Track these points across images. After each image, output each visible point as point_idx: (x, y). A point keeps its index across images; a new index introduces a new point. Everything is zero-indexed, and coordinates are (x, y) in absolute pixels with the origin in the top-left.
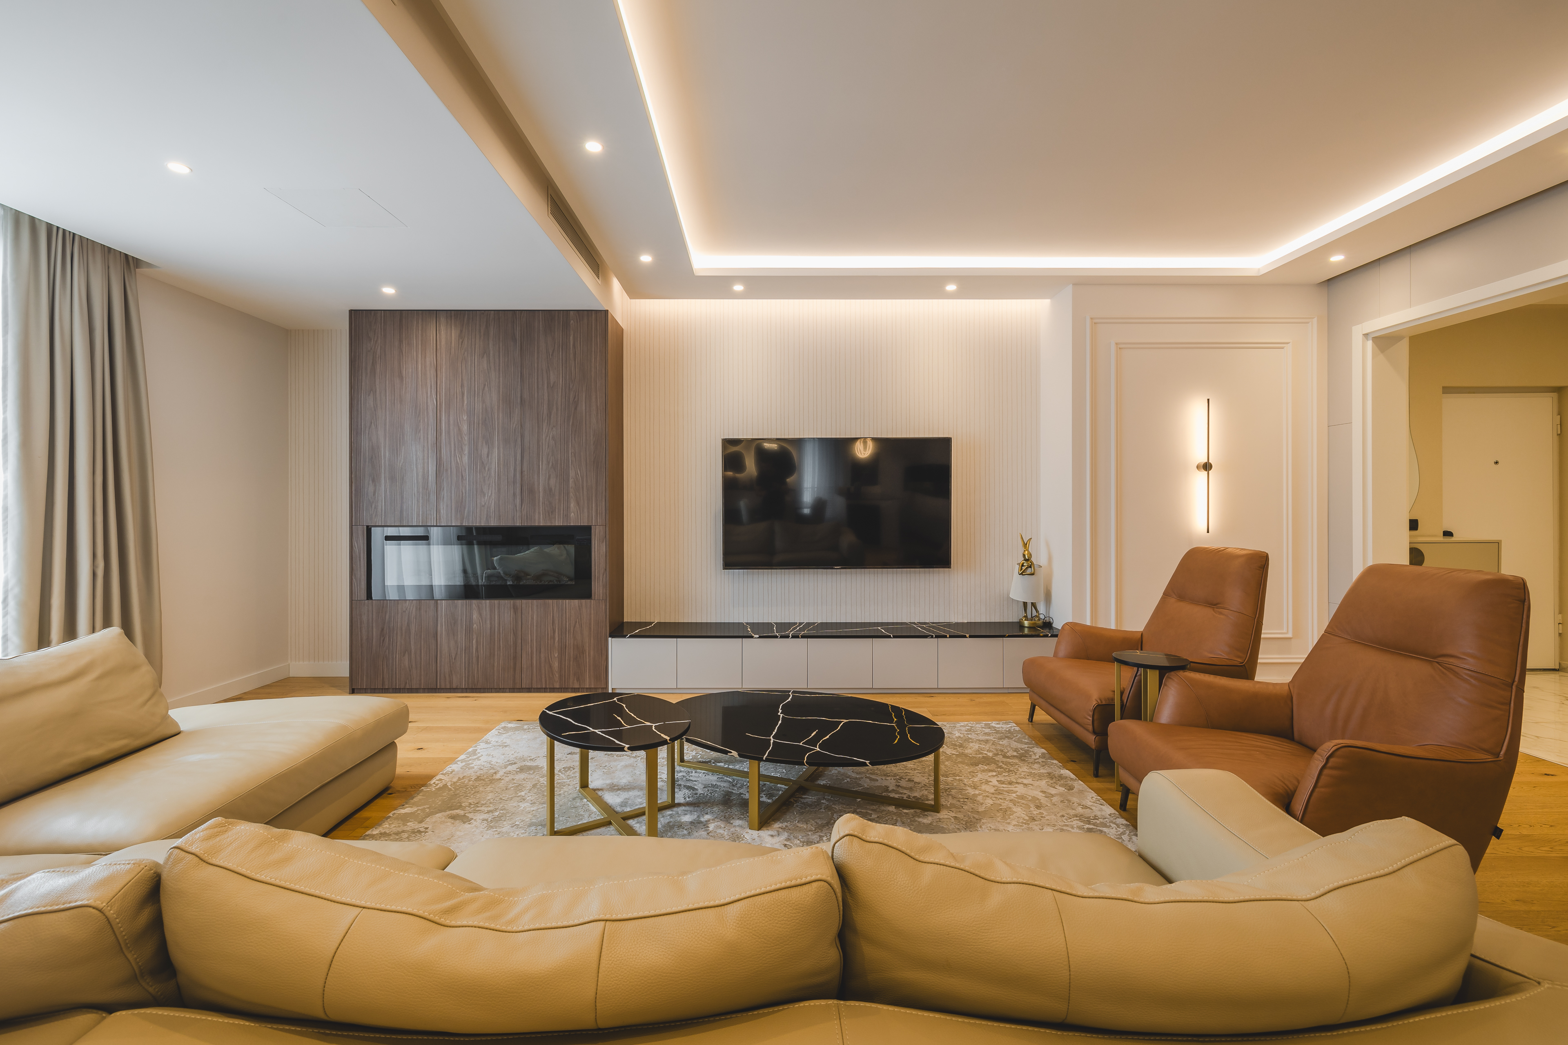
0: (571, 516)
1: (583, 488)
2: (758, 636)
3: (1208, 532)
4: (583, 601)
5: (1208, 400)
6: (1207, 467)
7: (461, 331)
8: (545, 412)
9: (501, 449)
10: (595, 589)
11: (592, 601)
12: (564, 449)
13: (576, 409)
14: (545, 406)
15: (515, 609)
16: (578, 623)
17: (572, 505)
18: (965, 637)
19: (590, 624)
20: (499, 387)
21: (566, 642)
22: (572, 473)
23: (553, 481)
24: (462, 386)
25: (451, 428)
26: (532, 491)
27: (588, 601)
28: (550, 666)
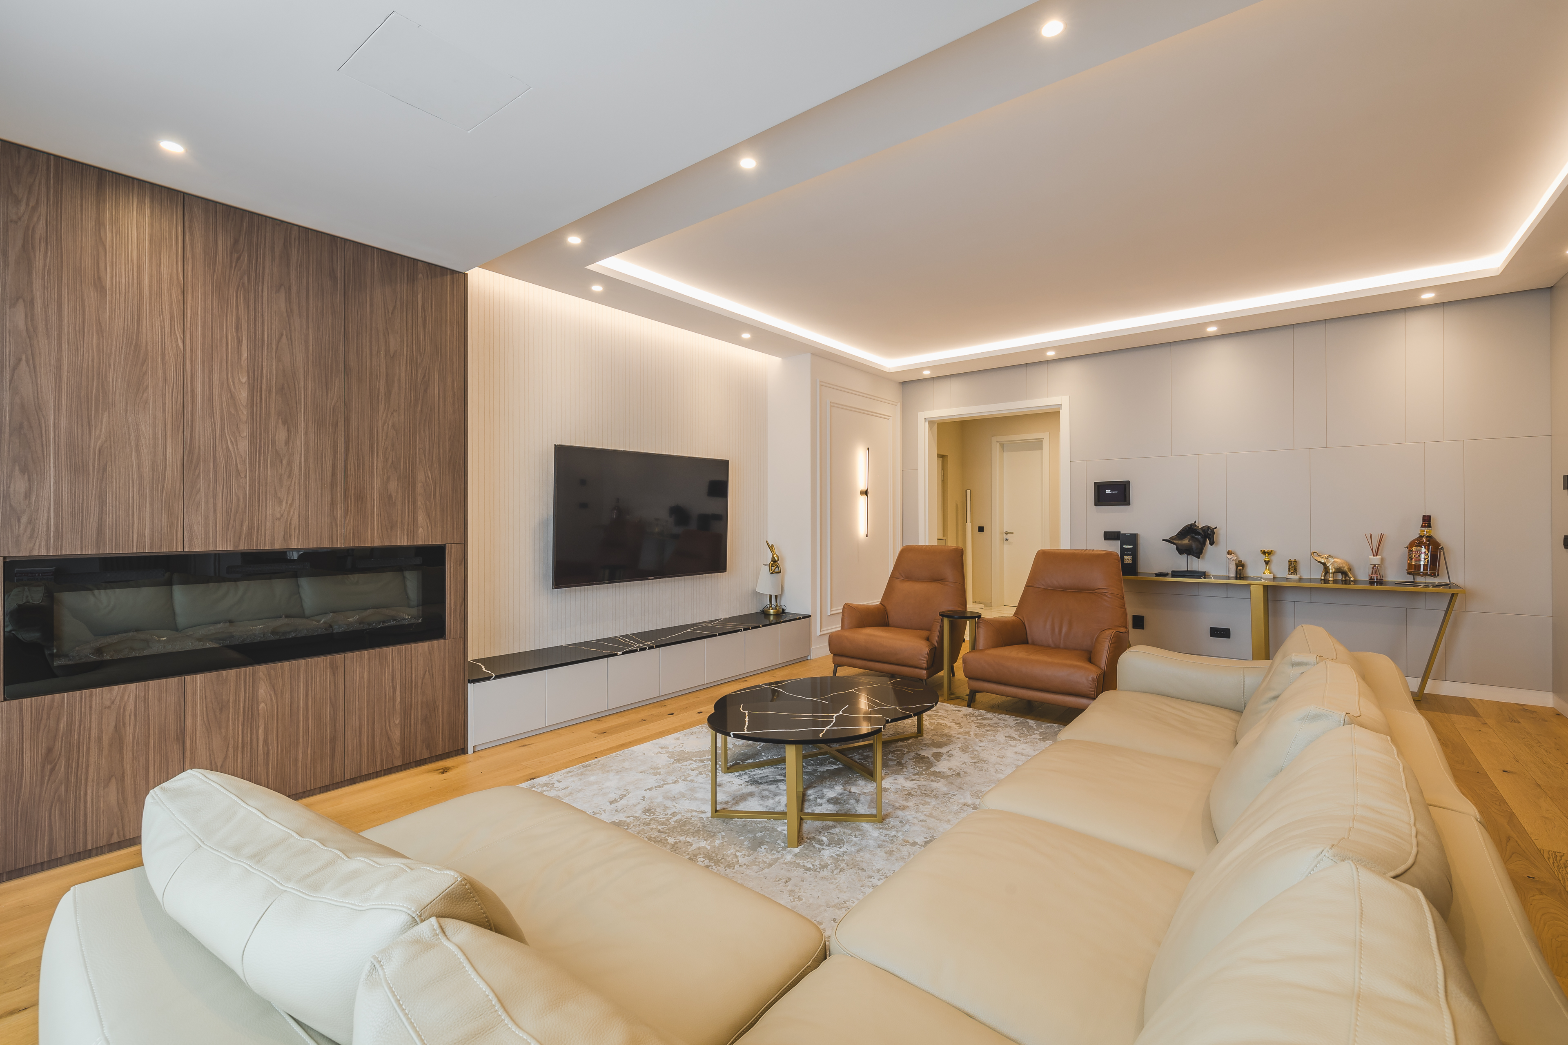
0: (419, 532)
1: (435, 495)
2: (621, 653)
3: (867, 536)
4: (435, 643)
5: (868, 448)
6: (866, 493)
7: (236, 241)
8: (382, 389)
9: (311, 435)
10: (450, 626)
11: (447, 641)
12: (410, 443)
13: (425, 391)
14: (383, 382)
15: (334, 668)
16: (427, 673)
17: (420, 518)
18: (759, 627)
19: (444, 671)
20: (307, 342)
21: (411, 701)
22: (420, 476)
23: (393, 486)
24: (238, 328)
25: (216, 392)
26: (360, 498)
27: (442, 641)
28: (388, 738)
